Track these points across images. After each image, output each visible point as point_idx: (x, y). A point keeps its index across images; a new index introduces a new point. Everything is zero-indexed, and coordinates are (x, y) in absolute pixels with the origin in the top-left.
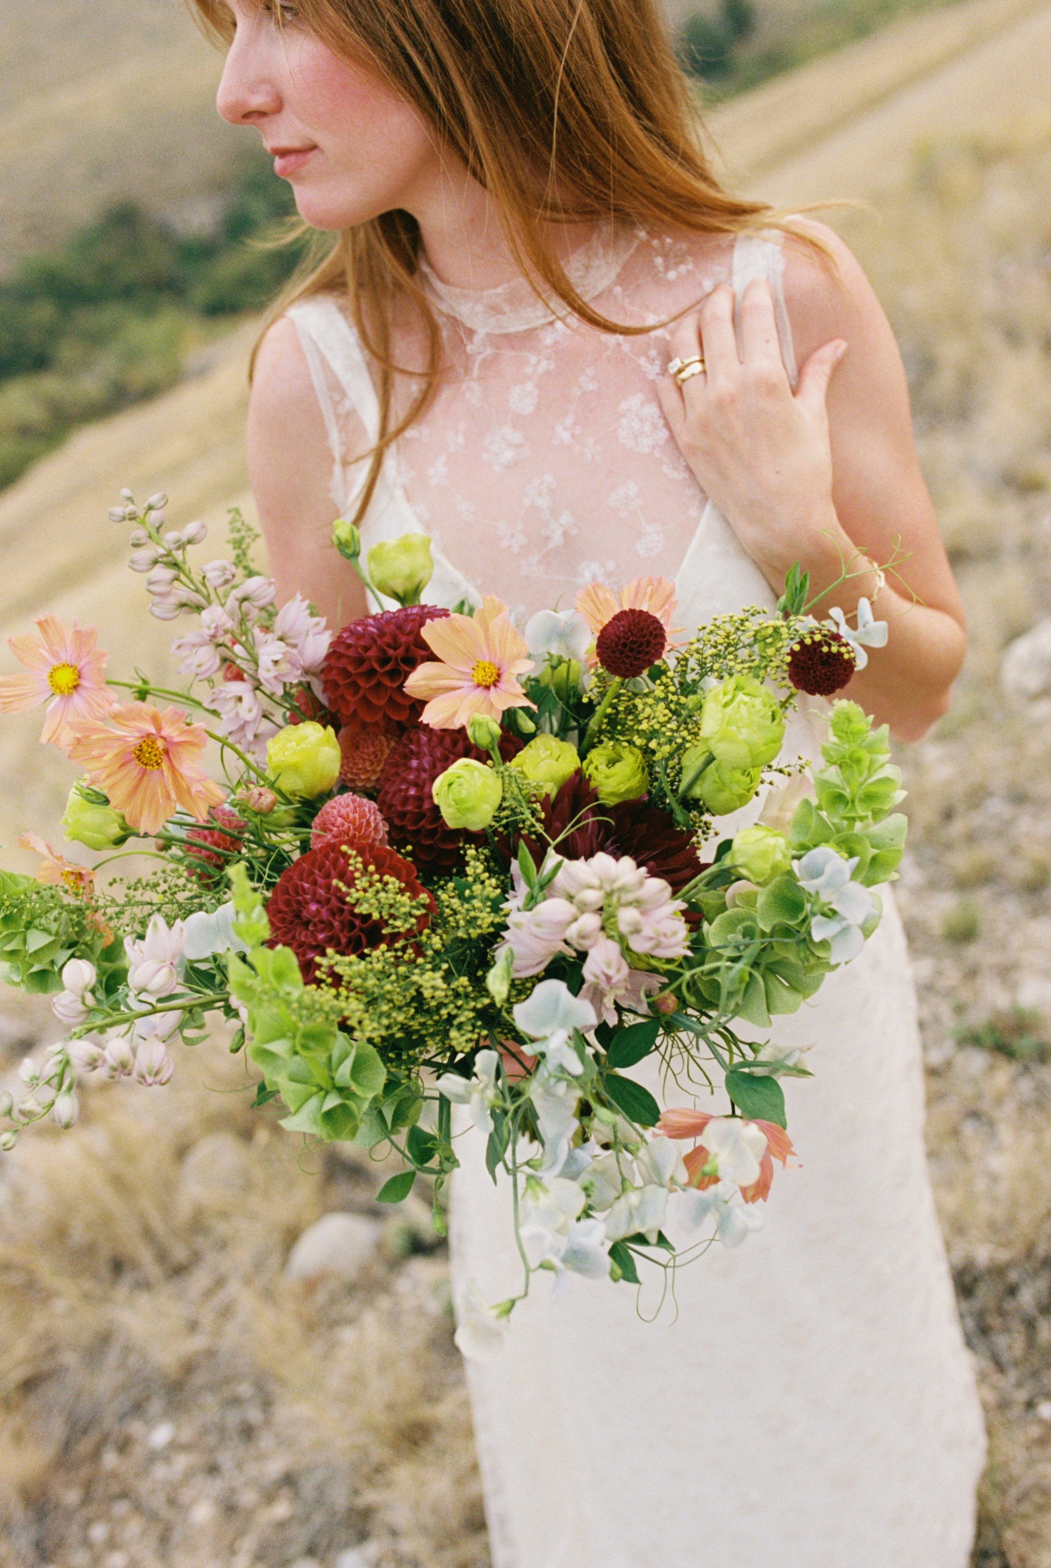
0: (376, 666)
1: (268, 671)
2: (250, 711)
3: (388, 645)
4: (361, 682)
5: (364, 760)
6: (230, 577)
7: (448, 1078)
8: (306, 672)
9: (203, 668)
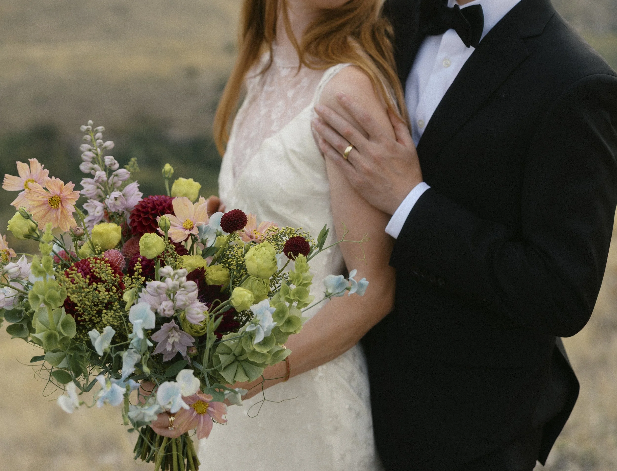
0: (150, 210)
1: (112, 200)
2: (98, 212)
3: (157, 204)
4: (142, 215)
5: (133, 249)
6: (113, 163)
7: (94, 331)
8: (127, 209)
9: (89, 192)
